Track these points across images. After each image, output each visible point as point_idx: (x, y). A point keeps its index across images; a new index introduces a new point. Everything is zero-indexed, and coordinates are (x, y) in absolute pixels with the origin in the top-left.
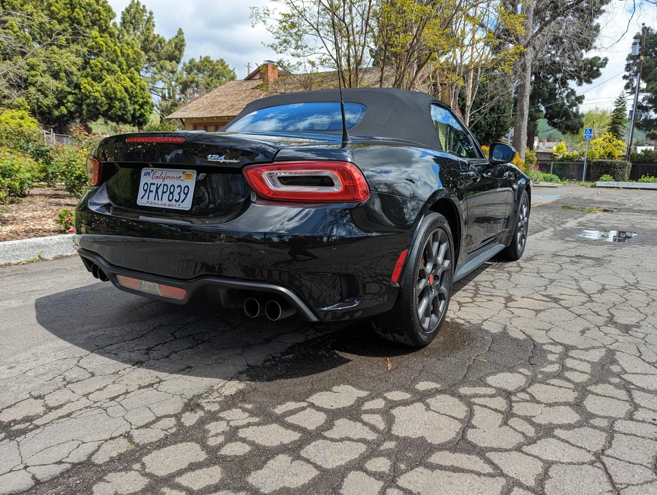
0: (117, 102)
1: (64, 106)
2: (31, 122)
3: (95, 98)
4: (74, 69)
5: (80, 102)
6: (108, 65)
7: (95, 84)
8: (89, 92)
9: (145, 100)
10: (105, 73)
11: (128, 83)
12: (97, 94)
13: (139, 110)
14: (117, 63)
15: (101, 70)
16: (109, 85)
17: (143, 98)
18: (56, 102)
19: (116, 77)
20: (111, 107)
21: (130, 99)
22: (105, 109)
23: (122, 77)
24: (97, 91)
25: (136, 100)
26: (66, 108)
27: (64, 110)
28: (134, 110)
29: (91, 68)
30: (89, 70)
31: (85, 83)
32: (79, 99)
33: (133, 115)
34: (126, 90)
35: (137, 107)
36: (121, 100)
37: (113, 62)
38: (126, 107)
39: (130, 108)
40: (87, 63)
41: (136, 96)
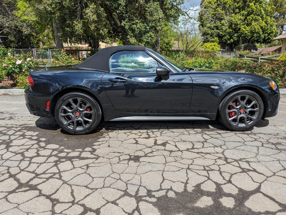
0: (255, 34)
1: (233, 38)
2: (218, 47)
3: (246, 34)
4: (239, 22)
5: (240, 36)
6: (255, 17)
7: (247, 27)
8: (244, 32)
9: (272, 31)
10: (253, 21)
11: (263, 24)
12: (247, 32)
13: (267, 36)
14: (261, 16)
15: (252, 20)
16: (253, 27)
17: (271, 30)
18: (229, 37)
19: (258, 22)
20: (252, 37)
21: (263, 32)
22: (249, 38)
23: (261, 22)
24: (247, 30)
25: (266, 31)
26: (233, 39)
27: (232, 41)
28: (265, 37)
29: (247, 20)
30: (246, 21)
31: (243, 28)
32: (239, 35)
33: (264, 39)
34: (262, 28)
35: (267, 35)
36: (258, 33)
37: (259, 15)
38: (260, 36)
39: (263, 36)
40: (246, 18)
41: (267, 30)
